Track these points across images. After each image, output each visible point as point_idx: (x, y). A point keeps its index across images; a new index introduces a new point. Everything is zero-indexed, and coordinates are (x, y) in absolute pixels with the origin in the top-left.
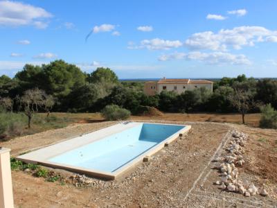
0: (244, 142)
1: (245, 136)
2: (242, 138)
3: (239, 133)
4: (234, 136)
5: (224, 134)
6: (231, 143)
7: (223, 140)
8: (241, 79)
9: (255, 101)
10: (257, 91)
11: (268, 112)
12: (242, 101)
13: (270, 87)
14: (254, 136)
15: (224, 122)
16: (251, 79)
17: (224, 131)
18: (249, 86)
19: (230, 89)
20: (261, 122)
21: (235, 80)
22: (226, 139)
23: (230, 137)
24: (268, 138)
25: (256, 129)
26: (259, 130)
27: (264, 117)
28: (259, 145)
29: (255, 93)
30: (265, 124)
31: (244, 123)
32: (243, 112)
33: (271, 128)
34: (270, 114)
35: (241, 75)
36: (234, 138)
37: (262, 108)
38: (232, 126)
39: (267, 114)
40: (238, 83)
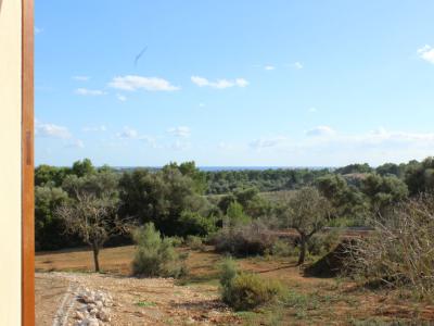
0: (106, 311)
1: (107, 297)
2: (100, 303)
3: (93, 293)
4: (82, 300)
5: (58, 299)
6: (77, 318)
7: (59, 312)
8: (80, 169)
9: (120, 218)
10: (121, 196)
11: (150, 241)
12: (92, 221)
13: (148, 187)
14: (125, 296)
15: (52, 270)
16: (105, 169)
17: (56, 291)
18: (100, 185)
19: (60, 192)
20: (135, 265)
21: (68, 171)
22: (66, 308)
23: (73, 304)
24: (154, 298)
25: (127, 281)
26: (135, 282)
27: (142, 254)
28: (139, 314)
29: (118, 200)
30: (144, 269)
31: (97, 269)
32: (94, 245)
33: (157, 275)
34: (154, 245)
35: (82, 161)
36: (84, 306)
37: (136, 233)
38: (74, 277)
39: (147, 246)
40: (74, 178)
